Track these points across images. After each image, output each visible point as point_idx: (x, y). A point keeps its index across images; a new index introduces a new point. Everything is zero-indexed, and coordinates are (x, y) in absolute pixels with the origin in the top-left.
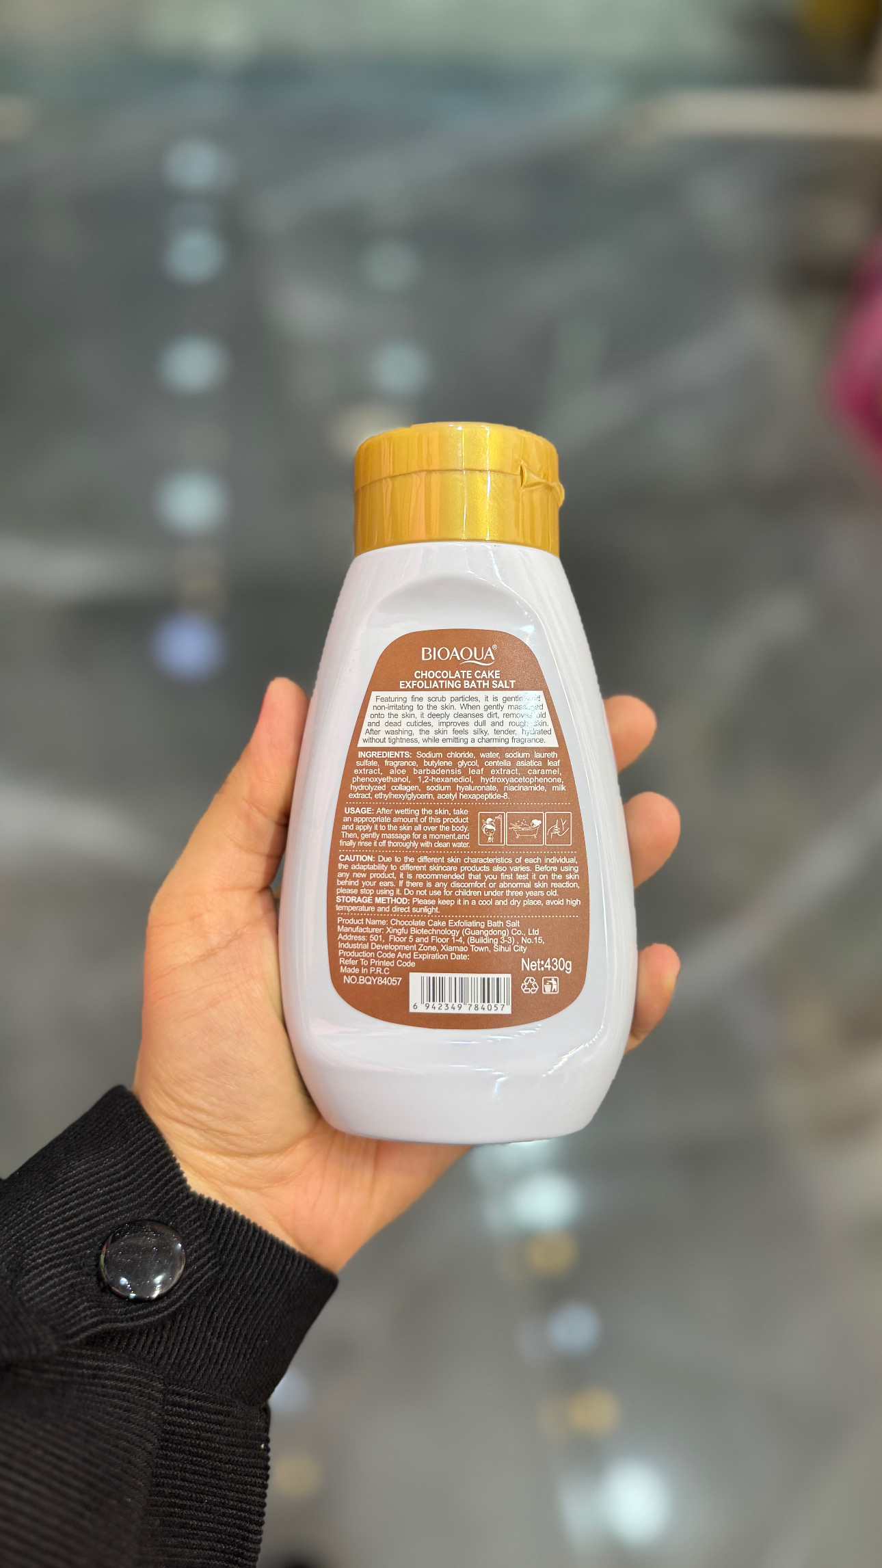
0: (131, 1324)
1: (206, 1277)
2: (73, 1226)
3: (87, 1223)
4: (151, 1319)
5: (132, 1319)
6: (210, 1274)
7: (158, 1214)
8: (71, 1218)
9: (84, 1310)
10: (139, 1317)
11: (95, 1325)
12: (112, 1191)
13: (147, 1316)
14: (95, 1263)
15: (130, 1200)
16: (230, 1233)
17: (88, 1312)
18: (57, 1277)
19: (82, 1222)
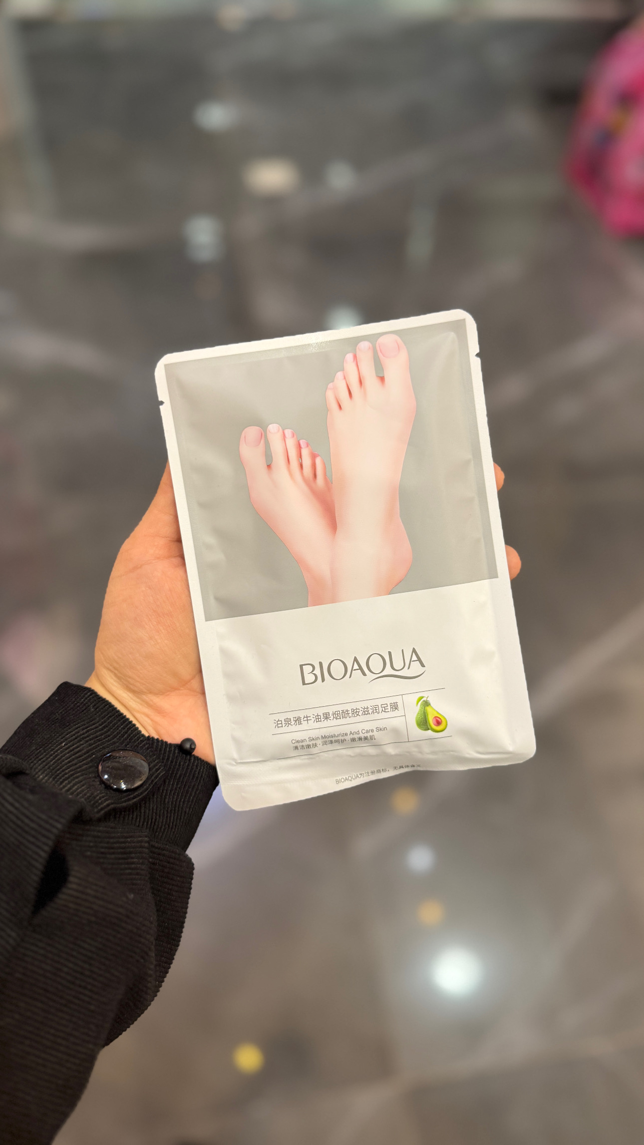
0: (124, 804)
1: (160, 776)
2: (80, 756)
3: (87, 755)
4: (135, 800)
5: (125, 801)
6: (161, 774)
7: (126, 746)
8: (78, 752)
9: (100, 799)
10: (129, 800)
11: (108, 805)
12: (97, 737)
13: (134, 798)
14: (97, 775)
15: (109, 741)
16: (165, 753)
17: (103, 799)
18: (79, 783)
19: (85, 754)
